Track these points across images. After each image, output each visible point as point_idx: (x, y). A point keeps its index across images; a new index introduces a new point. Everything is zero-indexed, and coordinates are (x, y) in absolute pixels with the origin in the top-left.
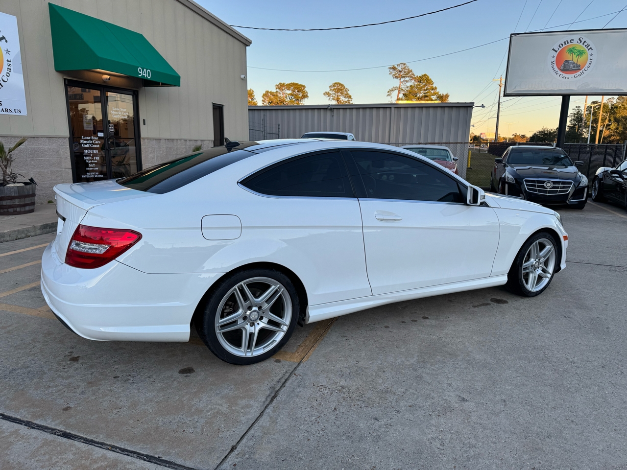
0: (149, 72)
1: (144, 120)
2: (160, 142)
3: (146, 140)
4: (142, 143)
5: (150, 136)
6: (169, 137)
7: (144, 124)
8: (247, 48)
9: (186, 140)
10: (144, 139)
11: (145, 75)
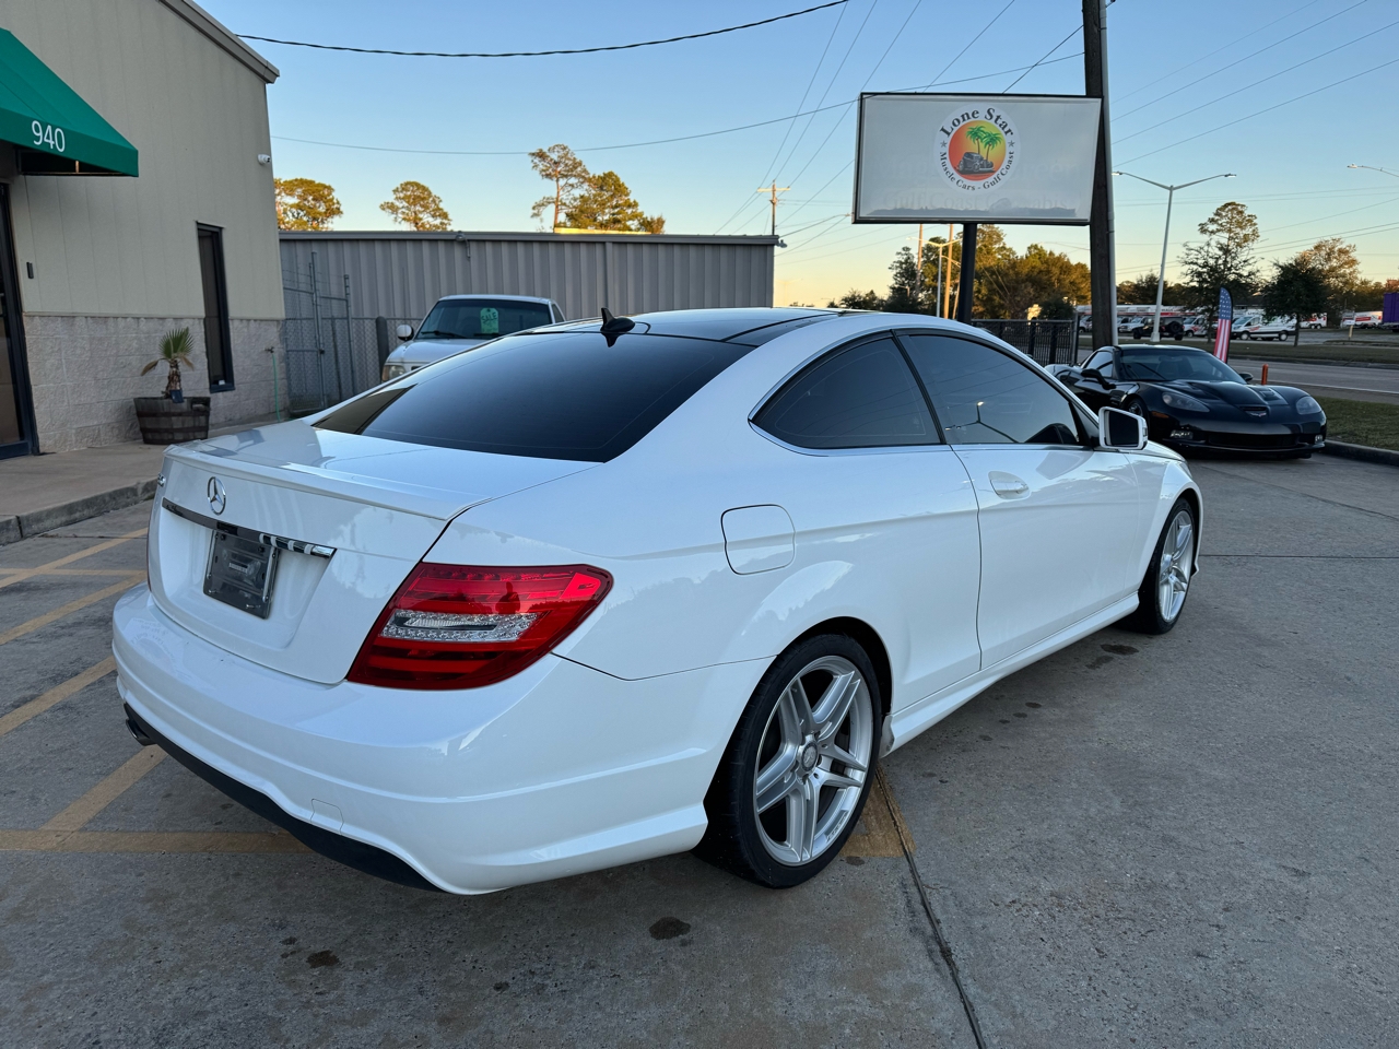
0: (59, 133)
1: (29, 266)
2: (72, 325)
3: (37, 319)
4: (27, 328)
5: (48, 309)
6: (95, 311)
7: (30, 276)
8: (268, 86)
9: (138, 318)
10: (32, 317)
11: (52, 143)
